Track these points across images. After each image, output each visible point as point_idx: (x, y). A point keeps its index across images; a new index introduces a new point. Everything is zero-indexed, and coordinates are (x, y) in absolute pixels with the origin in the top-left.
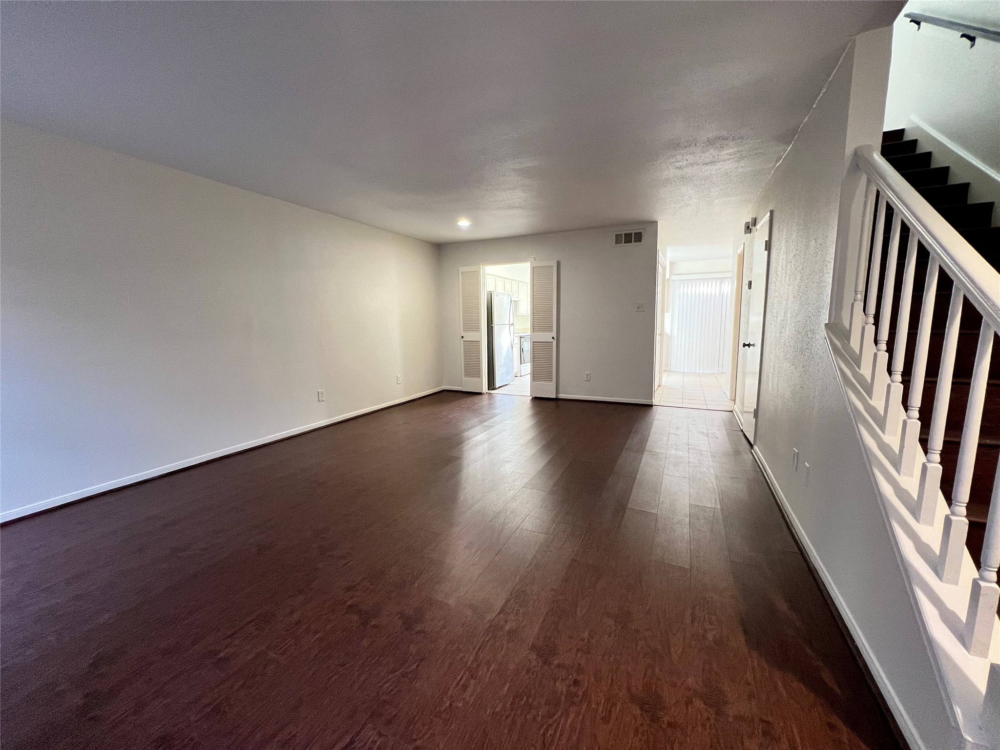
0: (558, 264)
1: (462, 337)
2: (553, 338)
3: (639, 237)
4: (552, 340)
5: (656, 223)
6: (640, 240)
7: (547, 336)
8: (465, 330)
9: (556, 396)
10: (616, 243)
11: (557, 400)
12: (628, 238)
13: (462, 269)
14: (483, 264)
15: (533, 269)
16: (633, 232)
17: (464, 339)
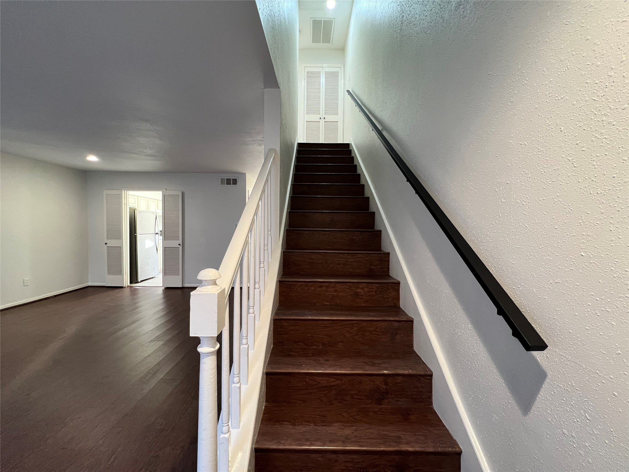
0: (183, 194)
1: (106, 244)
2: (179, 244)
3: (235, 182)
4: (179, 246)
5: (245, 174)
6: (236, 184)
7: (175, 243)
8: (108, 238)
9: (182, 285)
10: (222, 184)
11: (183, 288)
12: (228, 182)
13: (106, 192)
14: (124, 190)
15: (164, 196)
16: (232, 178)
17: (107, 245)
